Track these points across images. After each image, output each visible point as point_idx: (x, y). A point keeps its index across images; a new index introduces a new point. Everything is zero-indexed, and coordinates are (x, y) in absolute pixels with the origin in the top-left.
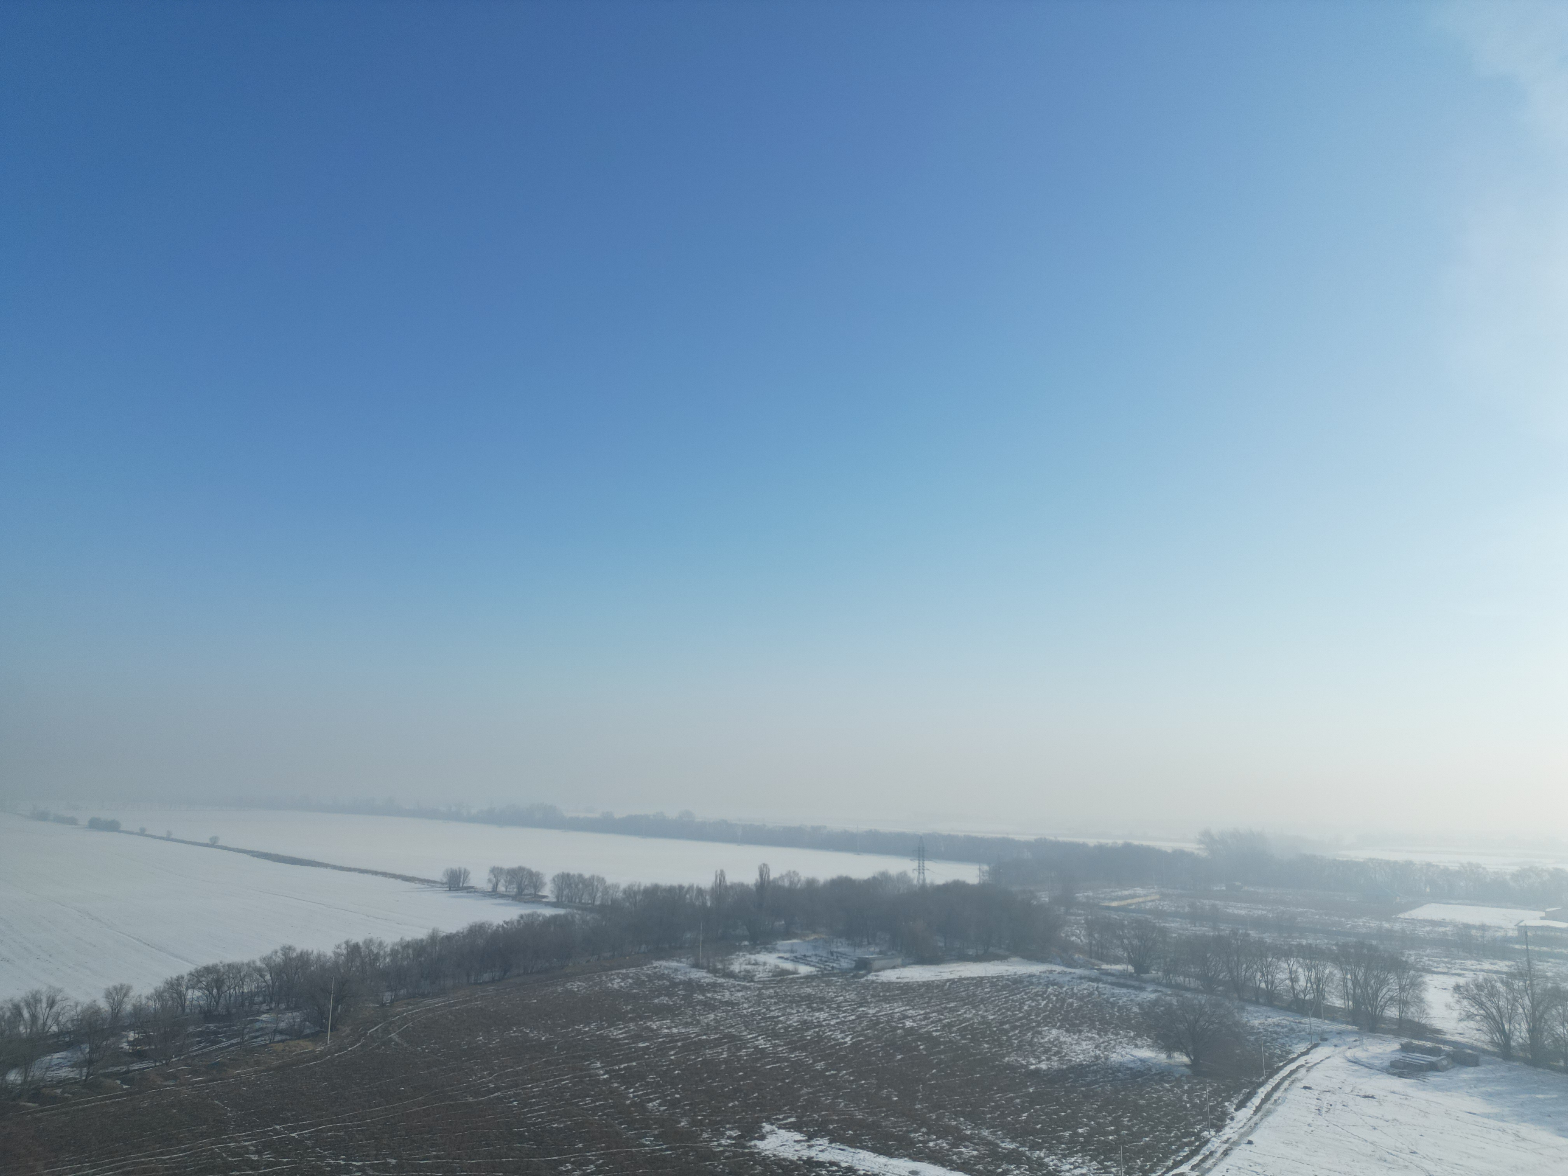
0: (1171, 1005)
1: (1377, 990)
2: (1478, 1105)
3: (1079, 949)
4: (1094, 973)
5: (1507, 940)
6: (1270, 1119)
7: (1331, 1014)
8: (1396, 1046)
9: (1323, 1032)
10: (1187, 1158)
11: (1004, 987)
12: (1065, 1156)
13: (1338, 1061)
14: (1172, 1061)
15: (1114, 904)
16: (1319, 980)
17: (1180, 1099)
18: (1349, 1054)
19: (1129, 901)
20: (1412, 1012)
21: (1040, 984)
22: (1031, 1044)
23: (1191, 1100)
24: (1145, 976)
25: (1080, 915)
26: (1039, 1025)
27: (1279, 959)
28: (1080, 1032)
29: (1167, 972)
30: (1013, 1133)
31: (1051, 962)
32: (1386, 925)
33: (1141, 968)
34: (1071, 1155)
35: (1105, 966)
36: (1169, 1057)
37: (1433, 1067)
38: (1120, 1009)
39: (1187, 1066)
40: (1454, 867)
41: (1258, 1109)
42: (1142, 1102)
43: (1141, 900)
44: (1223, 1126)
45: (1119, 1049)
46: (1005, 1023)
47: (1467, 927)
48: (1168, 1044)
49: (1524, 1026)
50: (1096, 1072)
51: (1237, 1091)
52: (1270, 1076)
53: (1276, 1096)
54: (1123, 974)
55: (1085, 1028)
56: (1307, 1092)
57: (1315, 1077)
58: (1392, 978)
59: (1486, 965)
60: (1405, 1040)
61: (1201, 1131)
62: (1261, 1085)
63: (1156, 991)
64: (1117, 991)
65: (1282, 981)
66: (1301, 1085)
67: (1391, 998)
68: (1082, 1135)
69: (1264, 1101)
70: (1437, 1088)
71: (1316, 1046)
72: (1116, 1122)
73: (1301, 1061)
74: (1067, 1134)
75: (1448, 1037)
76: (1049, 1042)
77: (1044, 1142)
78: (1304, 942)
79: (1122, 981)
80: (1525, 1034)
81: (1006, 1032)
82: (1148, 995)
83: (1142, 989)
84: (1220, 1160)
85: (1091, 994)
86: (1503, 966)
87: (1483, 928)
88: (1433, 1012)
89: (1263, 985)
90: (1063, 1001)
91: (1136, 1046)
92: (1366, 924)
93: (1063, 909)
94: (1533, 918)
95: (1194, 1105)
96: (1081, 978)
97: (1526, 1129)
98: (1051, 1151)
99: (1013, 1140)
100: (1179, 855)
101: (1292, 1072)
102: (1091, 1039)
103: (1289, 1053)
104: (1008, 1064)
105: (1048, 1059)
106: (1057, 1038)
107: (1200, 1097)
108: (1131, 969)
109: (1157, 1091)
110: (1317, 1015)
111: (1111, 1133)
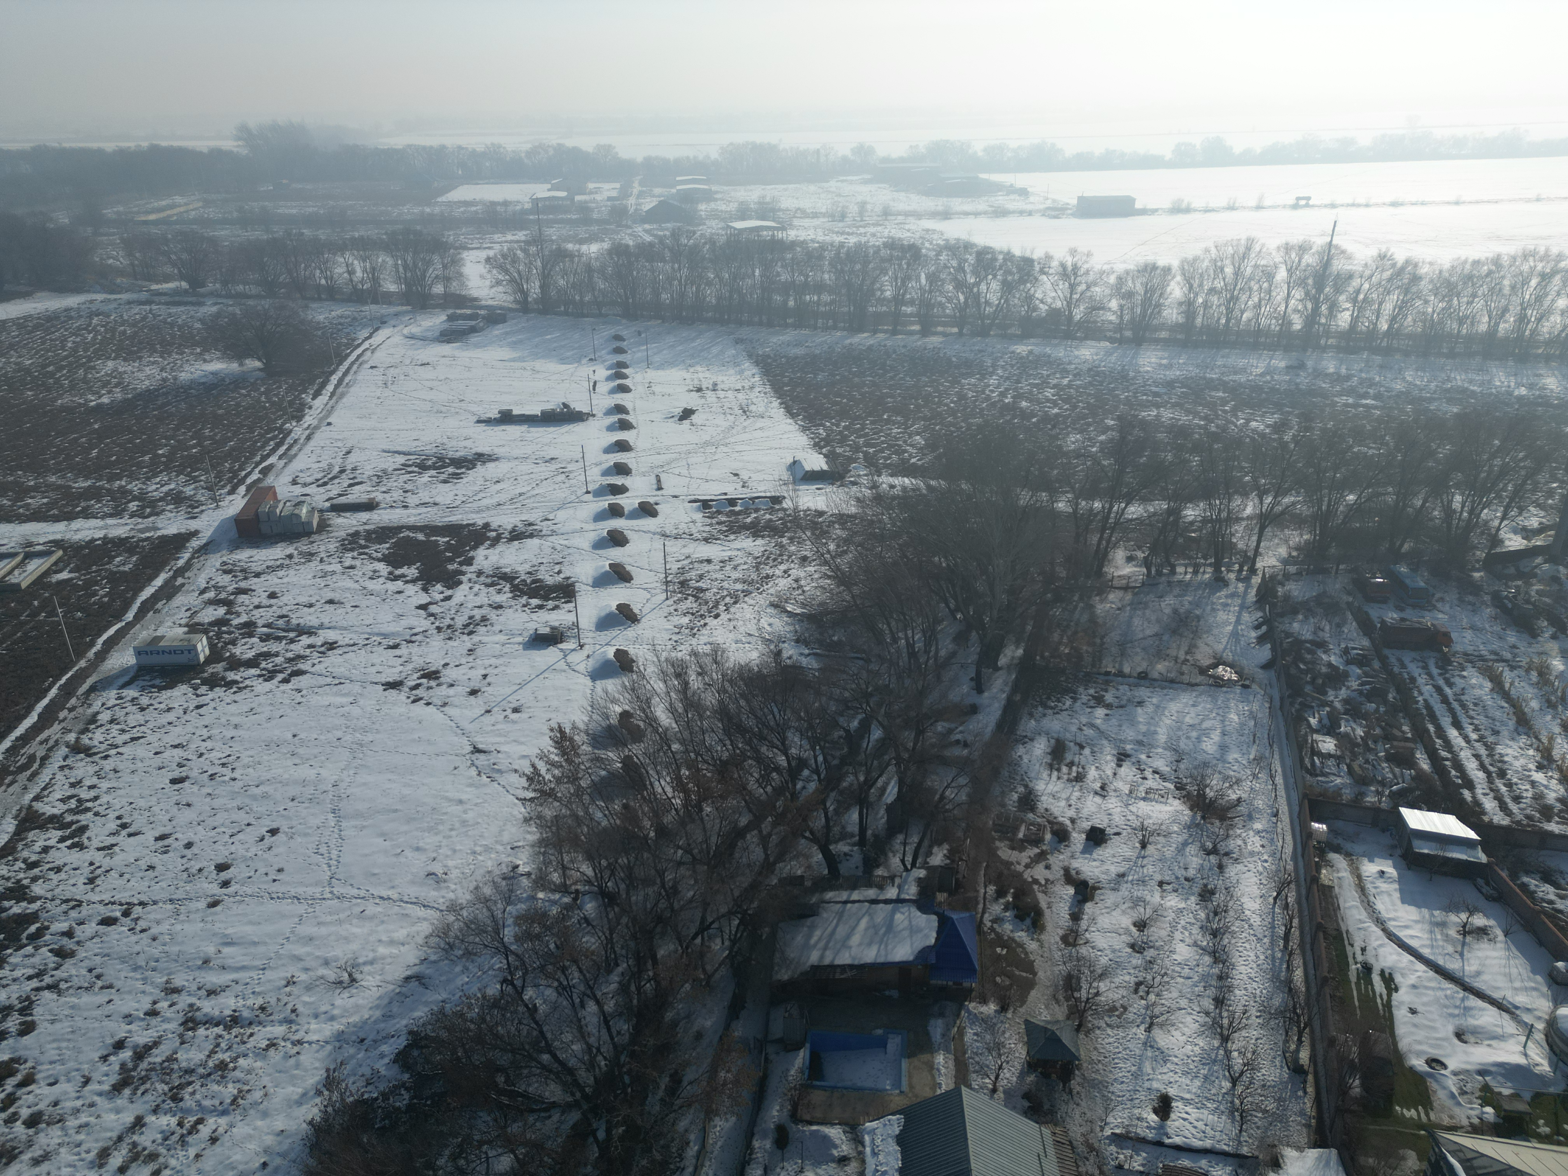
0: (234, 315)
1: (425, 271)
2: (505, 353)
3: (121, 273)
4: (144, 296)
5: (524, 212)
6: (344, 400)
7: (387, 298)
8: (444, 318)
9: (383, 316)
10: (273, 451)
11: (36, 327)
12: (148, 479)
13: (397, 339)
14: (245, 368)
15: (152, 217)
16: (373, 269)
17: (258, 401)
18: (406, 331)
19: (169, 212)
20: (454, 286)
21: (80, 317)
22: (85, 380)
23: (269, 400)
24: (202, 290)
25: (113, 234)
26: (90, 359)
27: (335, 254)
28: (140, 358)
29: (225, 283)
30: (83, 471)
31: (88, 291)
32: (428, 210)
33: (196, 283)
34: (155, 475)
35: (154, 287)
36: (241, 365)
37: (473, 330)
38: (180, 328)
39: (260, 370)
40: (480, 148)
41: (333, 394)
42: (220, 412)
43: (182, 209)
44: (303, 416)
45: (187, 367)
46: (49, 365)
47: (493, 204)
48: (237, 352)
49: (537, 284)
50: (166, 394)
51: (312, 383)
52: (340, 363)
53: (347, 380)
54: (176, 292)
55: (145, 354)
56: (374, 371)
57: (380, 357)
58: (436, 258)
59: (509, 237)
60: (450, 311)
61: (283, 424)
62: (332, 373)
63: (215, 304)
64: (173, 310)
65: (341, 275)
66: (367, 366)
67: (437, 277)
68: (163, 455)
69: (337, 387)
70: (477, 346)
71: (377, 329)
72: (198, 435)
73: (366, 345)
74: (147, 458)
75: (483, 303)
76: (107, 375)
77: (123, 471)
78: (356, 235)
79: (177, 299)
80: (538, 290)
81: (52, 375)
82: (209, 309)
83: (200, 304)
84: (304, 445)
85: (144, 318)
86: (521, 235)
87: (506, 203)
88: (471, 284)
89: (323, 282)
90: (113, 330)
91: (205, 361)
92: (410, 211)
93: (89, 230)
94: (542, 191)
95: (273, 404)
96: (129, 303)
97: (539, 364)
98: (132, 477)
99: (87, 478)
100: (217, 154)
101: (359, 356)
102: (154, 363)
103: (354, 340)
104: (62, 405)
105: (109, 392)
106: (115, 370)
107: (277, 395)
108: (184, 285)
109: (234, 399)
110: (375, 302)
111: (194, 447)
